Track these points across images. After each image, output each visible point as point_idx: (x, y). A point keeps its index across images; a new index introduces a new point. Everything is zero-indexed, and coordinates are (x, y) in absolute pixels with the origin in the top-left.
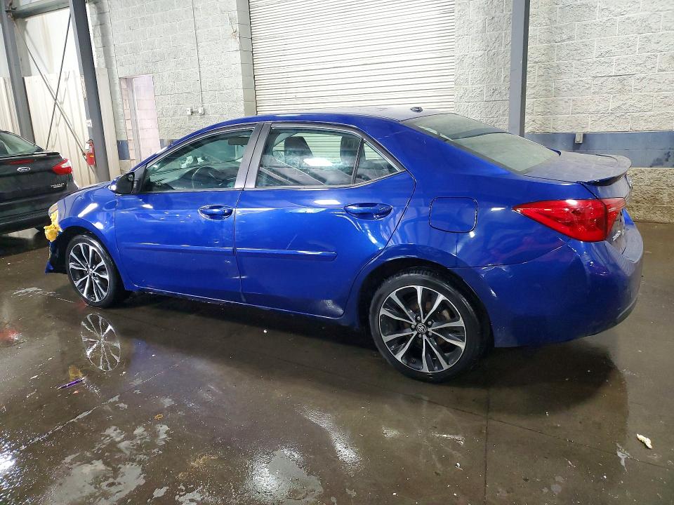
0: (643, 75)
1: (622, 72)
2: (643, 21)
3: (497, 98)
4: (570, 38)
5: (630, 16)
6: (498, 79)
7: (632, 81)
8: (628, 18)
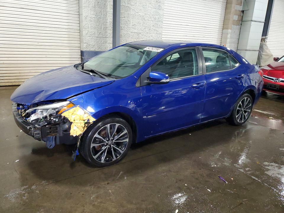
0: (143, 34)
1: (138, 32)
2: (143, 16)
3: (101, 36)
4: (124, 17)
5: (140, 14)
6: (101, 28)
7: (140, 35)
8: (139, 15)
